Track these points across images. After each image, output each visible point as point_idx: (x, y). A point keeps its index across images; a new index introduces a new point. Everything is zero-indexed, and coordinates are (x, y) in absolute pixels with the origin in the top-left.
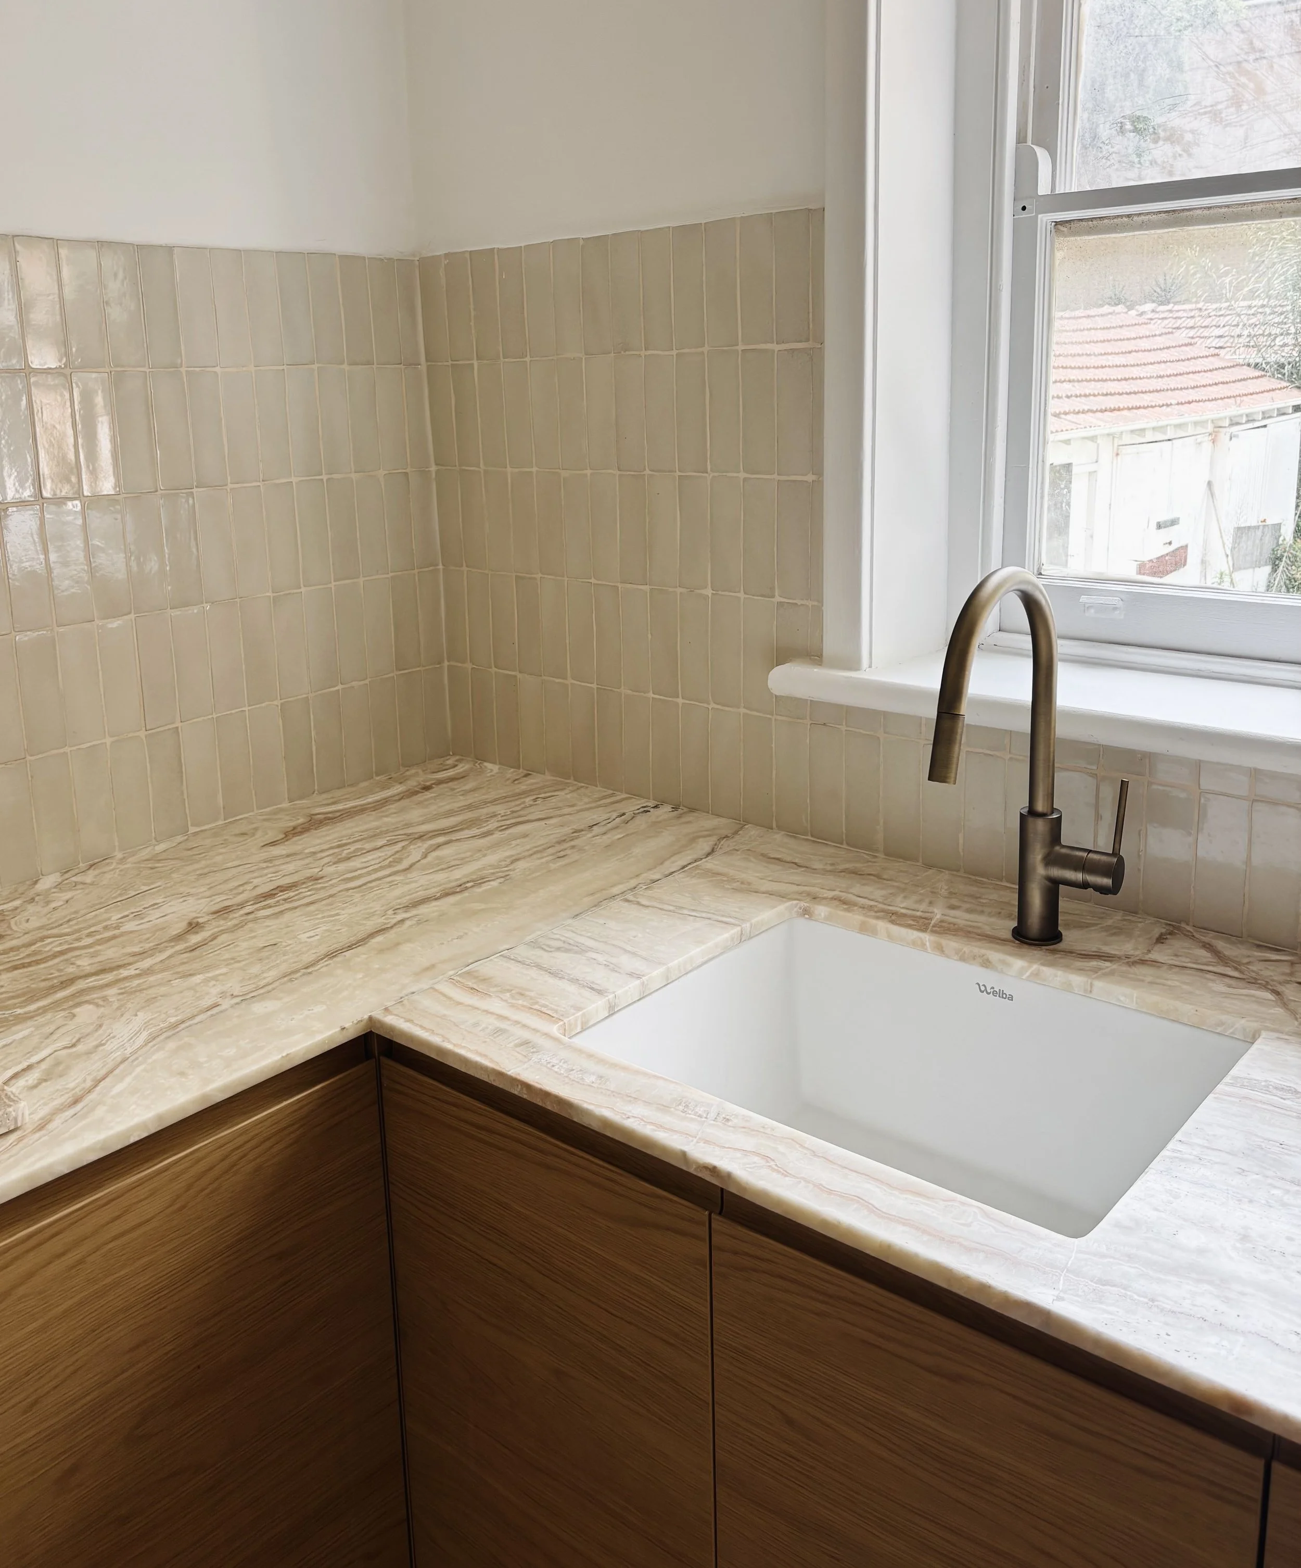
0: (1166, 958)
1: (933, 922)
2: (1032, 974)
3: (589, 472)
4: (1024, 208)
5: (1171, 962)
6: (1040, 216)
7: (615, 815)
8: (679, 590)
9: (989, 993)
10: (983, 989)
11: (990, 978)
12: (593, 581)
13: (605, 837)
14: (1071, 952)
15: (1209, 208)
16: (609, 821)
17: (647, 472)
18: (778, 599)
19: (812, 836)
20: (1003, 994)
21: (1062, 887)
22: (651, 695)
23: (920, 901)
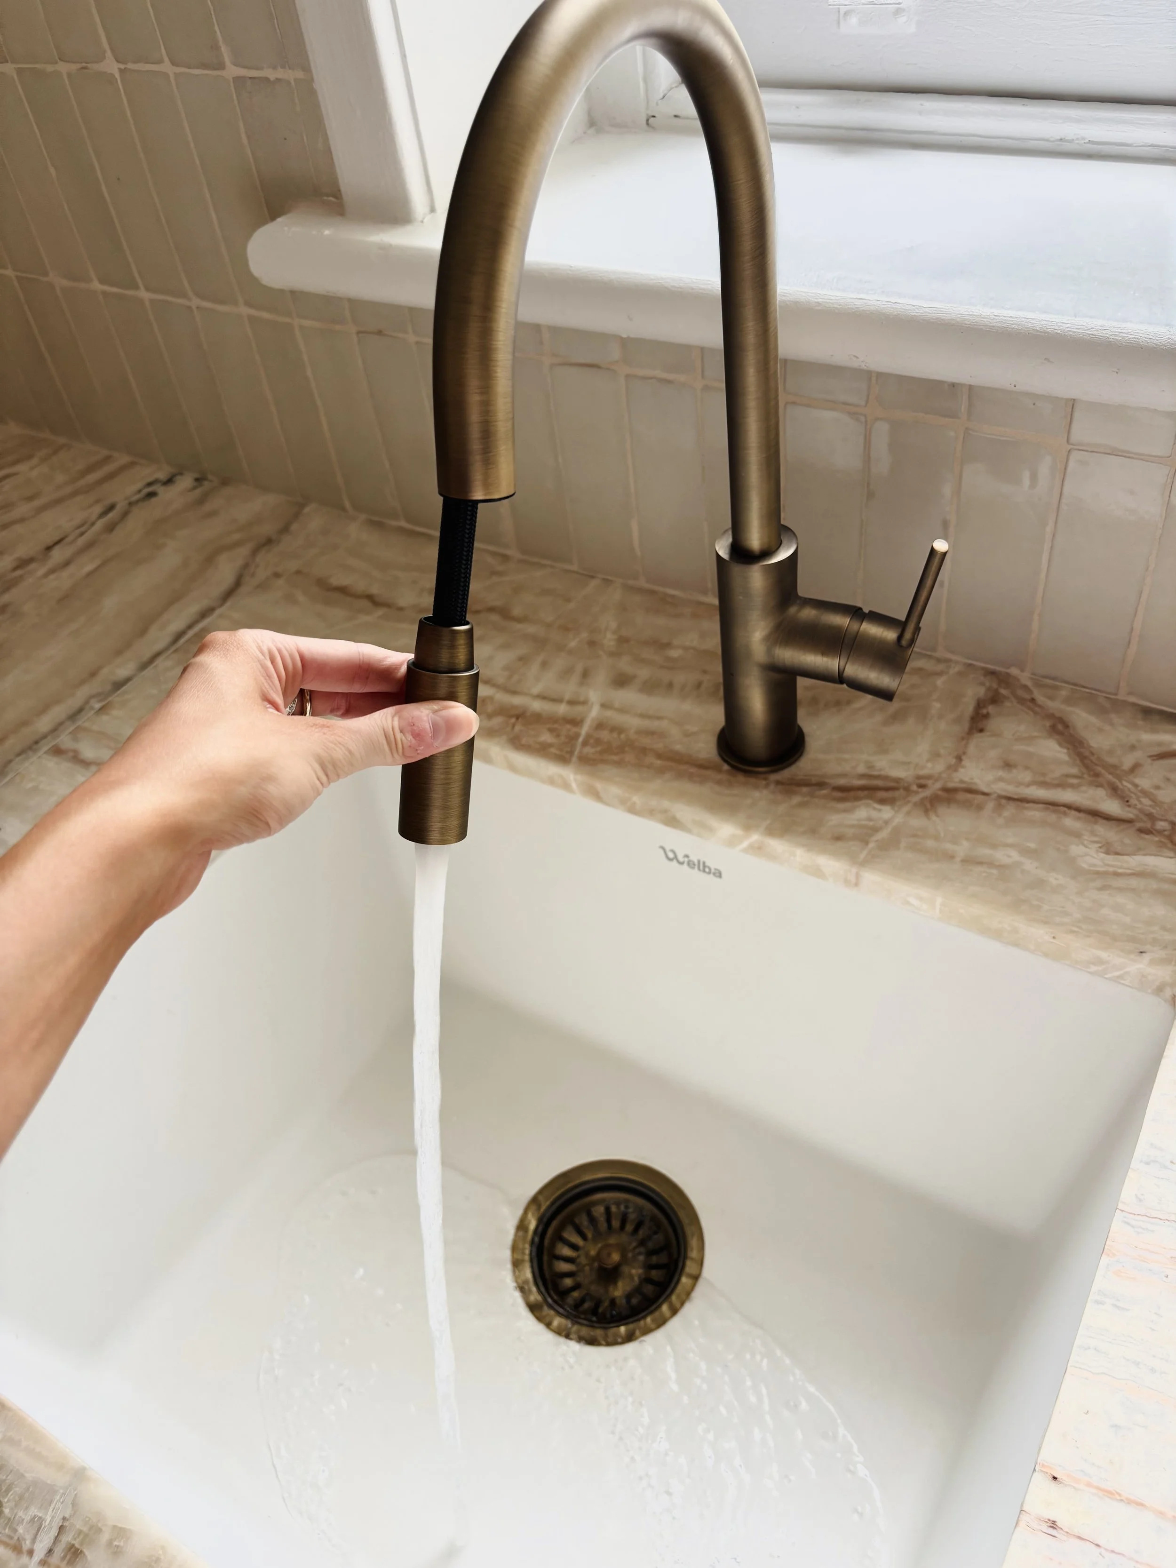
0: (990, 776)
1: (585, 730)
5: (1001, 788)
7: (98, 509)
8: (63, 68)
11: (680, 843)
13: (65, 574)
14: (821, 785)
16: (83, 527)
18: (232, 71)
19: (408, 521)
21: (802, 683)
22: (96, 286)
23: (566, 673)
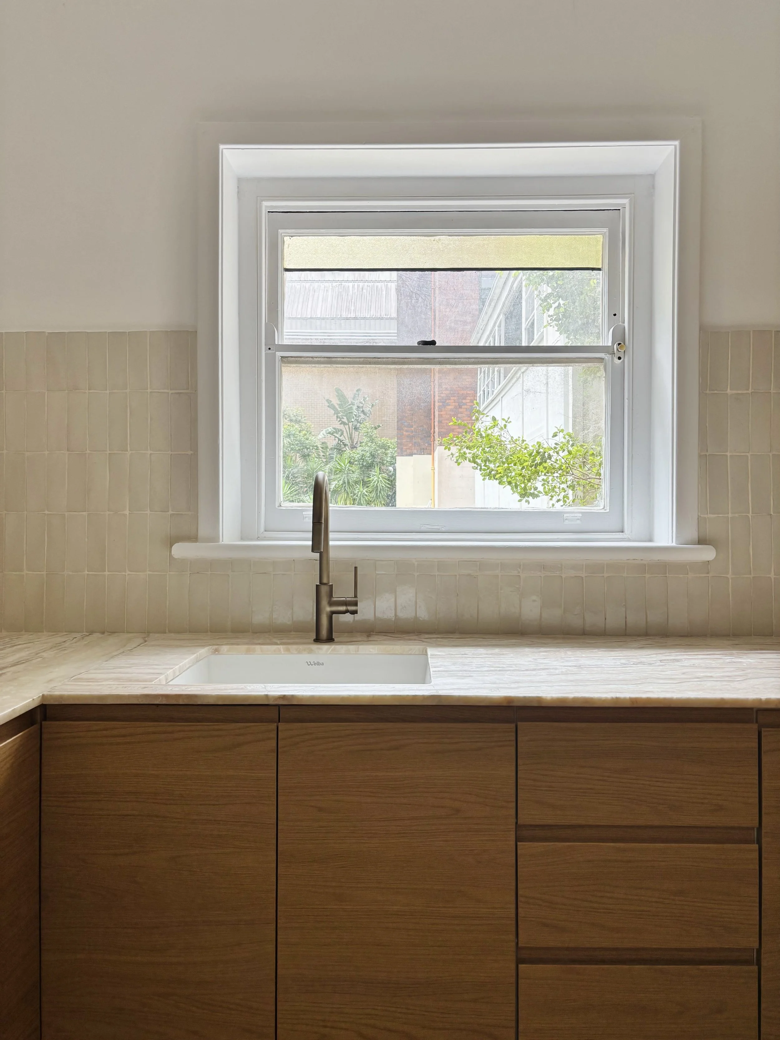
2: (332, 650)
3: (46, 453)
4: (270, 349)
6: (277, 353)
8: (108, 513)
9: (312, 665)
10: (309, 664)
11: (312, 658)
12: (46, 512)
15: (343, 358)
17: (88, 452)
18: (171, 512)
20: (319, 663)
21: (335, 615)
22: (86, 573)
